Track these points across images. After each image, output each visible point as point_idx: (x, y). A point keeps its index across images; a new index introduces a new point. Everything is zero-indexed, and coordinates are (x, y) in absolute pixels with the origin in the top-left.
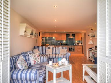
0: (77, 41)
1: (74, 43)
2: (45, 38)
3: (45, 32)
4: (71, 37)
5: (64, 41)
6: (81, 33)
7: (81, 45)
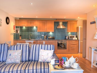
0: (70, 33)
1: (66, 36)
2: (21, 27)
3: (20, 18)
4: (61, 27)
5: (51, 33)
6: (77, 21)
7: (76, 39)
